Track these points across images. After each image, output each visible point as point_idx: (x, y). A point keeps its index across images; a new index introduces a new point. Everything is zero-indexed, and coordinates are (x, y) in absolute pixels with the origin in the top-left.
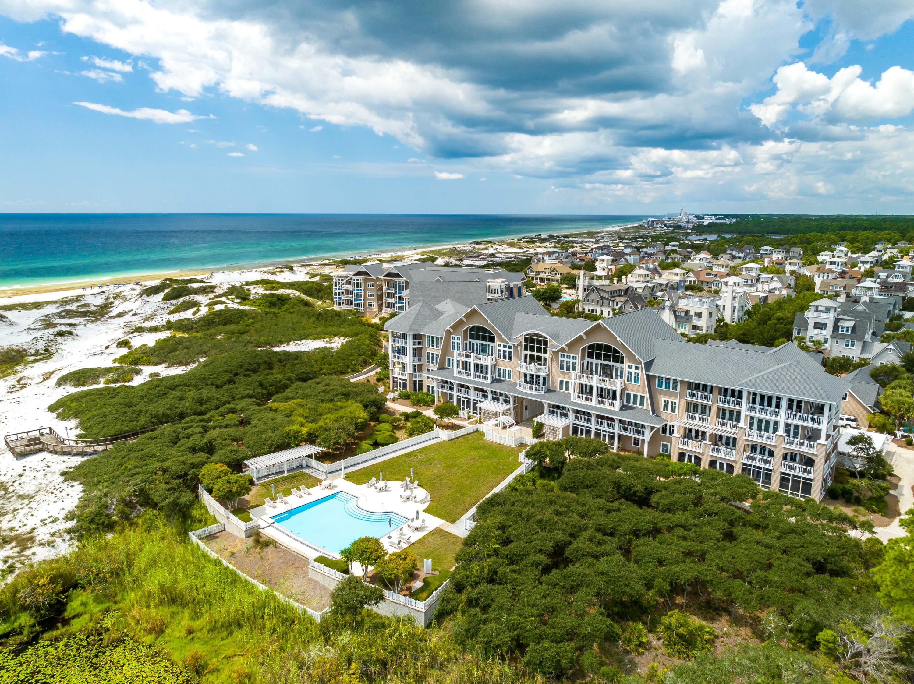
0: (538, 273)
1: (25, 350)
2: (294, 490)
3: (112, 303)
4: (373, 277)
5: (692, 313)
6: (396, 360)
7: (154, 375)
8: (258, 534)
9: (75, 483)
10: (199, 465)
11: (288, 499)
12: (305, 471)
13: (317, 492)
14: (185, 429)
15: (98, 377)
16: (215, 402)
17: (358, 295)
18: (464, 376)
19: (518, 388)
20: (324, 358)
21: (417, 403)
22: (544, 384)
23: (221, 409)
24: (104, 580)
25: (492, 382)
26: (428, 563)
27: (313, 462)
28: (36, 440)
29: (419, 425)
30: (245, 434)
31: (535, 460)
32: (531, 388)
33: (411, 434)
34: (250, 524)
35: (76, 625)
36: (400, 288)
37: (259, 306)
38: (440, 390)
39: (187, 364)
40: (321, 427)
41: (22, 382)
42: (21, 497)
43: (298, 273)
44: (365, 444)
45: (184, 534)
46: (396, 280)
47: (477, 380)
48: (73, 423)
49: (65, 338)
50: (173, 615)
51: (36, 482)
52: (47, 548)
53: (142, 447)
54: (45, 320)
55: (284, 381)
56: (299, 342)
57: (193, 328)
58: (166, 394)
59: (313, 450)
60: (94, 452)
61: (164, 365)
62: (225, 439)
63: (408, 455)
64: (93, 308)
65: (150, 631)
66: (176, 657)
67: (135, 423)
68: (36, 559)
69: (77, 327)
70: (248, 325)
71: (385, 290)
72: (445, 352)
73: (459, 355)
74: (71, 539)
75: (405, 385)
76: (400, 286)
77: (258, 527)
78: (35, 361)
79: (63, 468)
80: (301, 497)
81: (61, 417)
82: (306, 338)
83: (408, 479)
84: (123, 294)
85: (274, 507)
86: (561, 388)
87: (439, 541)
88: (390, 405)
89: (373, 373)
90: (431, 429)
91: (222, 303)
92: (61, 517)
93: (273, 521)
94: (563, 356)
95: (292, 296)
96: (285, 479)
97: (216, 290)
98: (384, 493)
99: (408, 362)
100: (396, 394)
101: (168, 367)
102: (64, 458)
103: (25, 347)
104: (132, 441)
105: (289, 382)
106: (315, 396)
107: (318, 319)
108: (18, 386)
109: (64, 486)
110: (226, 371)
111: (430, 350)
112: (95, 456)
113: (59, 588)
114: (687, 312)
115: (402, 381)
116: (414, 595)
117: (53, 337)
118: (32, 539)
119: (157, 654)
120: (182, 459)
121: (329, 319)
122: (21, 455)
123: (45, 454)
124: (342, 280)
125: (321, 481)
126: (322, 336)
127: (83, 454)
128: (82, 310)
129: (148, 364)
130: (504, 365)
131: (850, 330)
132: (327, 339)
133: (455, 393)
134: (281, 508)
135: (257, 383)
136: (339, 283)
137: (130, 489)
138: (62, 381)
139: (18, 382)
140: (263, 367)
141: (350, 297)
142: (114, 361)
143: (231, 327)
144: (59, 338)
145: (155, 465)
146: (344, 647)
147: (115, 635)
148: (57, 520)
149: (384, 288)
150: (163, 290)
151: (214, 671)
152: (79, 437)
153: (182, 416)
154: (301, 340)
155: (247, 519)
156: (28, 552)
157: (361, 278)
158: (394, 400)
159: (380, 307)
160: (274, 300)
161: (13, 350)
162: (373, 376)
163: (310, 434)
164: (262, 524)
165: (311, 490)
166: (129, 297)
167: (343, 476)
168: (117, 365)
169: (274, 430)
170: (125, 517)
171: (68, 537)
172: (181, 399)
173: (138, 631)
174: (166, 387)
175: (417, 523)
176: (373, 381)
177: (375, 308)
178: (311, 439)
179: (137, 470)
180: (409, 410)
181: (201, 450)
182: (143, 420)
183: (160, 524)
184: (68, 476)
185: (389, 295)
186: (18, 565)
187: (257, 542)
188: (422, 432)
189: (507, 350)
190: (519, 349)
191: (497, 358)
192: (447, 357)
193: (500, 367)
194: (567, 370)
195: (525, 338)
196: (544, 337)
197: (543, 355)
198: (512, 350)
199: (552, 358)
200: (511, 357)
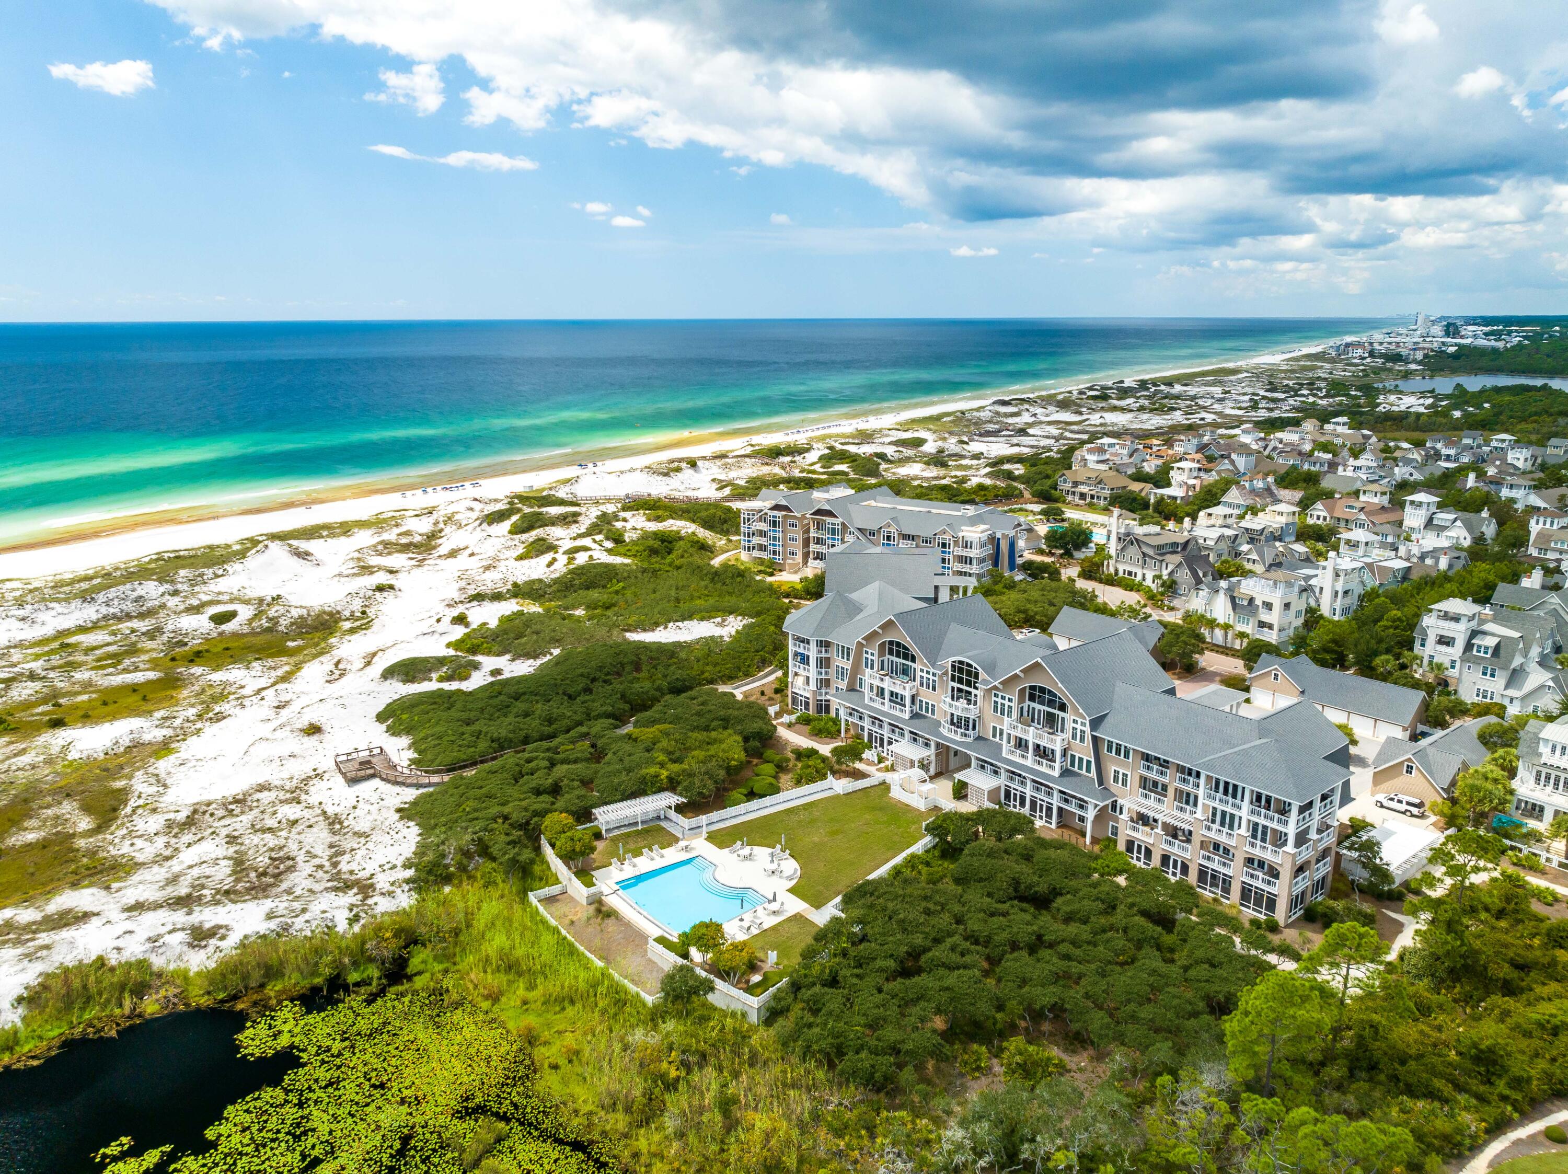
0: (1076, 484)
1: (338, 612)
2: (645, 851)
3: (441, 531)
4: (796, 514)
5: (1258, 602)
6: (797, 670)
7: (496, 672)
8: (600, 902)
9: (411, 824)
10: (542, 814)
11: (637, 860)
12: (664, 824)
13: (672, 855)
14: (529, 761)
15: (430, 671)
16: (566, 722)
17: (774, 539)
18: (876, 705)
19: (941, 729)
20: (708, 655)
21: (818, 733)
22: (974, 728)
23: (572, 733)
24: (444, 940)
25: (911, 718)
26: (773, 956)
27: (672, 814)
28: (366, 764)
29: (809, 770)
30: (596, 772)
31: (935, 836)
32: (956, 732)
33: (798, 782)
34: (593, 890)
35: (419, 982)
36: (833, 531)
37: (635, 556)
38: (850, 719)
39: (535, 657)
40: (684, 771)
41: (341, 666)
42: (357, 834)
43: (703, 471)
44: (736, 794)
45: (523, 894)
46: (829, 520)
47: (892, 712)
48: (405, 741)
49: (385, 594)
50: (510, 983)
51: (371, 818)
52: (388, 898)
53: (480, 783)
54: (359, 559)
55: (653, 692)
56: (680, 624)
57: (545, 593)
58: (508, 706)
59: (673, 799)
60: (429, 785)
61: (508, 657)
62: (573, 780)
63: (789, 811)
64: (417, 539)
65: (487, 997)
66: (511, 1025)
67: (473, 749)
68: (379, 910)
69: (399, 575)
70: (617, 592)
71: (813, 534)
72: (856, 669)
73: (872, 676)
74: (410, 890)
75: (807, 704)
76: (833, 529)
77: (601, 893)
78: (352, 631)
79: (397, 802)
80: (652, 859)
81: (393, 731)
82: (690, 617)
83: (779, 847)
84: (457, 517)
85: (621, 870)
86: (994, 736)
87: (795, 929)
88: (783, 732)
89: (772, 678)
90: (823, 777)
91: (586, 549)
92: (399, 863)
93: (617, 887)
94: (997, 696)
95: (683, 533)
96: (638, 833)
97: (580, 519)
98: (747, 863)
99: (810, 675)
100: (793, 718)
101: (513, 660)
102: (397, 789)
103: (339, 608)
104: (470, 773)
105: (658, 694)
106: (687, 719)
107: (712, 580)
108: (337, 672)
109: (400, 825)
110: (582, 675)
111: (839, 662)
112: (431, 789)
113: (402, 943)
114: (1251, 600)
115: (803, 699)
116: (750, 989)
117: (370, 593)
118: (372, 886)
119: (494, 1020)
120: (524, 803)
121: (728, 581)
122: (353, 781)
123: (376, 782)
124: (753, 515)
125: (677, 840)
126: (713, 614)
127: (418, 786)
128: (404, 540)
129: (488, 653)
130: (927, 696)
131: (1490, 652)
132: (719, 620)
133: (866, 724)
134: (629, 871)
135: (619, 696)
136: (749, 519)
137: (468, 837)
138: (388, 674)
139: (337, 665)
140: (628, 668)
141: (763, 541)
142: (448, 645)
143: (595, 594)
144: (378, 594)
145: (495, 810)
146: (667, 1035)
147: (455, 997)
148: (394, 867)
149: (812, 530)
150: (509, 517)
151: (545, 1043)
152: (413, 761)
153: (526, 741)
154: (683, 620)
155: (589, 884)
156: (370, 901)
157: (779, 514)
158: (790, 726)
159: (806, 556)
160: (657, 544)
161: (324, 612)
162: (772, 682)
163: (670, 779)
164: (606, 891)
165: (664, 851)
166: (464, 523)
167: (705, 835)
168: (451, 652)
169: (629, 771)
170: (463, 868)
171: (406, 888)
172: (526, 715)
173: (475, 996)
174: (510, 696)
175: (775, 906)
176: (769, 692)
177: (799, 559)
178: (672, 786)
179: (476, 815)
180: (804, 742)
181: (545, 792)
182: (483, 745)
183: (499, 878)
184: (404, 813)
185: (819, 541)
186: (363, 915)
187: (599, 911)
188: (812, 780)
189: (931, 677)
190: (945, 678)
191: (918, 686)
192: (858, 676)
193: (922, 699)
194: (1001, 714)
195: (952, 665)
196: (975, 668)
197: (973, 691)
198: (936, 679)
199: (984, 696)
200: (935, 688)
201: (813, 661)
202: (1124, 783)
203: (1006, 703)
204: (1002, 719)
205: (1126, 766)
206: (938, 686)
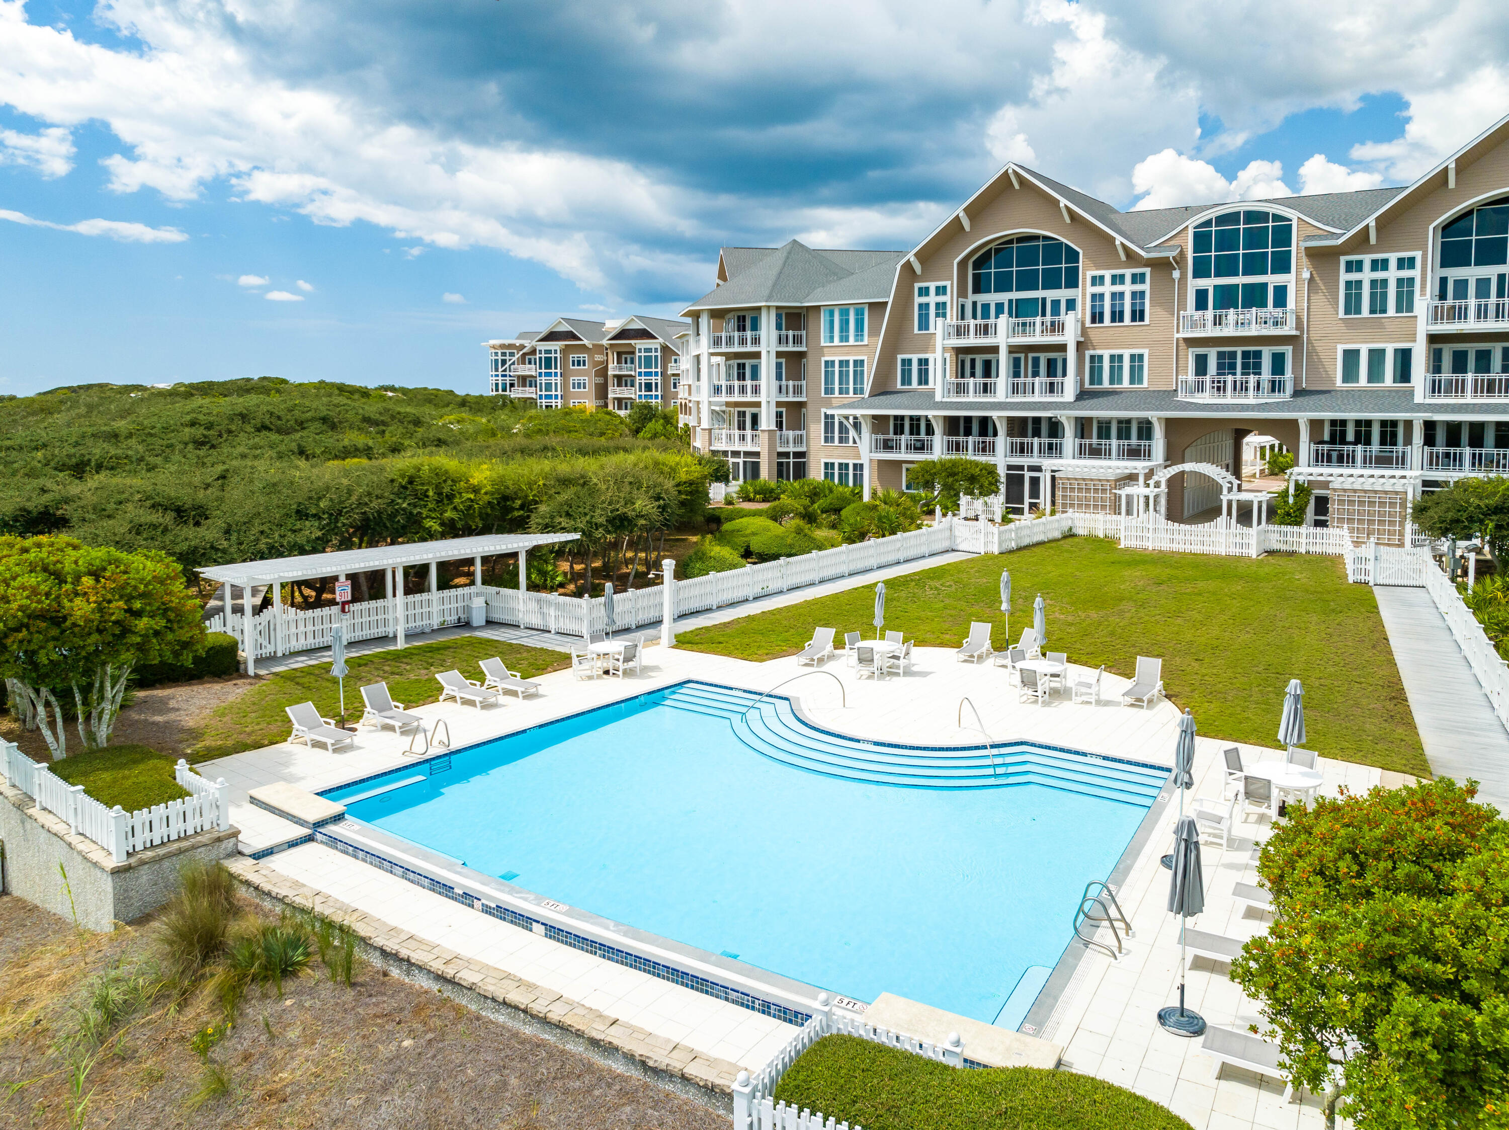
4: (585, 342)
11: (419, 710)
12: (488, 634)
17: (548, 386)
18: (971, 397)
19: (1184, 398)
22: (1278, 375)
27: (522, 603)
34: (163, 824)
36: (648, 362)
38: (883, 457)
46: (640, 344)
47: (1019, 399)
71: (612, 371)
72: (895, 339)
75: (754, 470)
76: (648, 358)
77: (227, 844)
80: (490, 704)
86: (1350, 377)
93: (333, 809)
94: (1355, 265)
96: (403, 655)
99: (762, 398)
100: (732, 489)
111: (835, 351)
115: (740, 461)
124: (512, 354)
125: (565, 659)
133: (938, 455)
134: (381, 748)
136: (504, 362)
141: (529, 392)
149: (610, 366)
157: (556, 346)
158: (729, 503)
164: (256, 827)
167: (675, 639)
185: (622, 382)
189: (1127, 288)
190: (1176, 274)
191: (1088, 324)
192: (900, 357)
193: (1099, 352)
194: (1372, 311)
195: (1196, 236)
196: (1276, 217)
197: (1272, 280)
198: (1146, 287)
199: (1311, 280)
200: (1142, 312)
201: (767, 366)
203: (1393, 274)
204: (1379, 324)
206: (1152, 305)
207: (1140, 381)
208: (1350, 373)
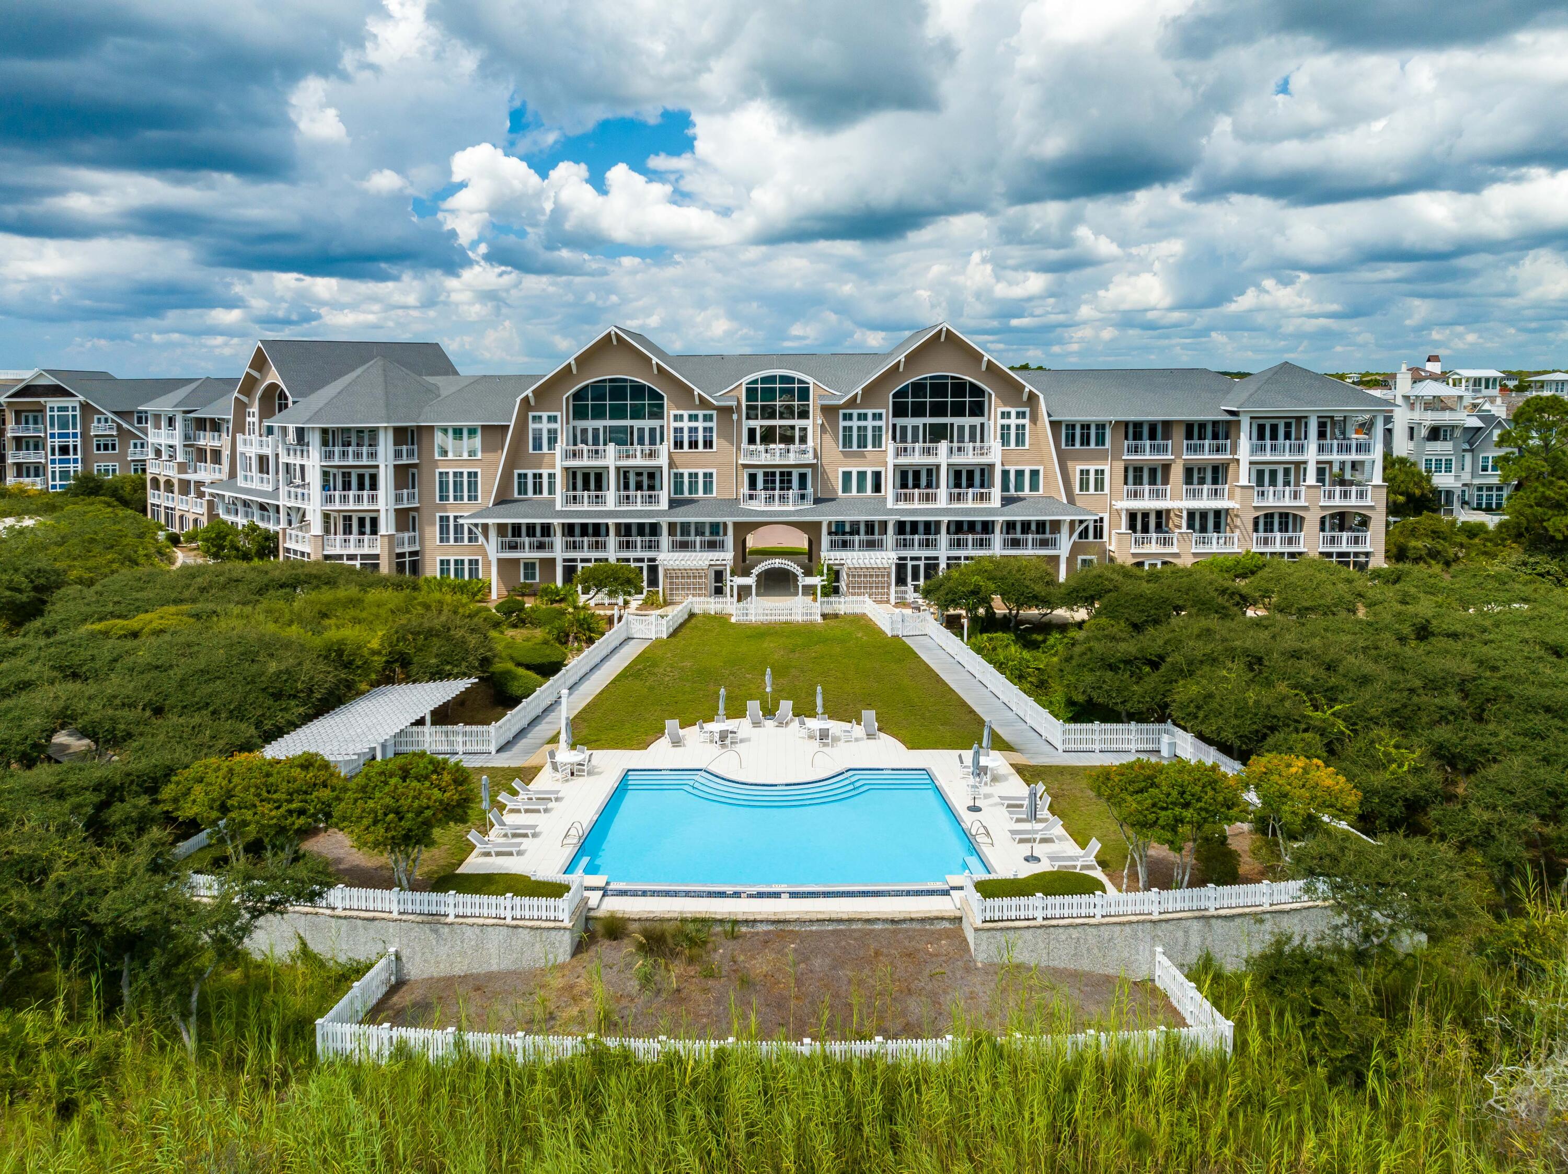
6: (338, 507)
18: (586, 505)
19: (746, 505)
22: (803, 489)
34: (572, 902)
36: (64, 422)
38: (508, 556)
46: (50, 403)
47: (624, 506)
71: (11, 432)
72: (513, 457)
73: (569, 455)
75: (373, 569)
76: (63, 418)
77: (586, 907)
86: (847, 490)
94: (848, 417)
99: (381, 506)
111: (449, 464)
115: (357, 563)
130: (692, 463)
133: (559, 553)
185: (22, 444)
189: (700, 425)
190: (735, 417)
191: (672, 450)
192: (516, 472)
193: (681, 471)
194: (859, 447)
195: (748, 389)
196: (800, 381)
197: (798, 423)
198: (713, 424)
199: (822, 425)
200: (711, 442)
201: (386, 478)
202: (1099, 485)
203: (870, 423)
204: (862, 455)
205: (1103, 457)
206: (718, 437)
207: (711, 492)
208: (846, 488)
